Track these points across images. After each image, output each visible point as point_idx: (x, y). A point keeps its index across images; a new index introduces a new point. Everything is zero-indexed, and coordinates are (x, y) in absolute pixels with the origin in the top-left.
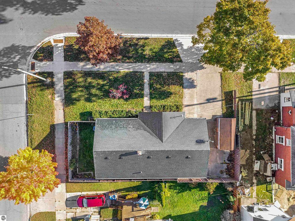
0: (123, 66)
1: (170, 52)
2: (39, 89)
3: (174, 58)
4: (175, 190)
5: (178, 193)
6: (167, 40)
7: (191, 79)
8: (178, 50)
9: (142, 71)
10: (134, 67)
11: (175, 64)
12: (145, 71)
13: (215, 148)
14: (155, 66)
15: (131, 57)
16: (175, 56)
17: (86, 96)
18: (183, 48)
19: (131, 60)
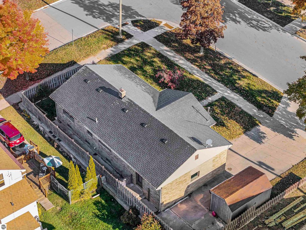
0: (202, 74)
1: (268, 100)
2: (105, 36)
3: (266, 106)
4: (99, 210)
5: (98, 216)
6: (276, 91)
7: (264, 134)
8: (279, 105)
9: (217, 91)
10: (212, 82)
11: (261, 111)
12: (219, 93)
13: (207, 209)
14: (236, 97)
15: (220, 75)
16: (269, 107)
17: (135, 66)
18: (287, 108)
19: (216, 77)
